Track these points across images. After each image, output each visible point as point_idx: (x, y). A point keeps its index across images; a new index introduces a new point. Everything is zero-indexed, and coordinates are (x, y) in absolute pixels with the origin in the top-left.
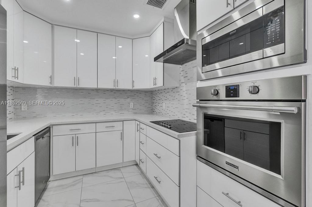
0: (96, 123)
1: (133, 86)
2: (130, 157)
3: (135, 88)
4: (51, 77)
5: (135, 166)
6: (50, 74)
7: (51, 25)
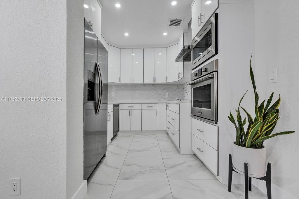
0: (142, 103)
1: (166, 81)
2: (163, 128)
3: (168, 82)
4: (119, 78)
5: (166, 135)
6: (119, 76)
7: (119, 49)
